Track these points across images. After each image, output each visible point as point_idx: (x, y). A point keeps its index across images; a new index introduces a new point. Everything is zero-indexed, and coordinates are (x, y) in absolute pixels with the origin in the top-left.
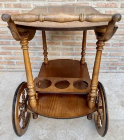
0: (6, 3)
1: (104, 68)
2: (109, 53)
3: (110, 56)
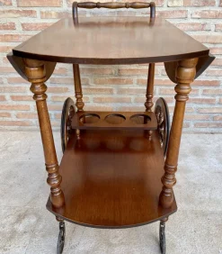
0: (44, 10)
1: (208, 125)
2: (217, 98)
3: (219, 103)
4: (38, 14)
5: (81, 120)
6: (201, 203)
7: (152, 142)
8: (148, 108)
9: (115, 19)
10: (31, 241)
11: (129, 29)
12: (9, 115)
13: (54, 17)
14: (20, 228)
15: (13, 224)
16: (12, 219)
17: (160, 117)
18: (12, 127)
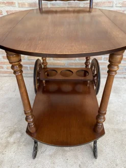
0: (20, 1)
4: (17, 5)
5: (46, 73)
6: (118, 124)
7: (89, 87)
8: (87, 66)
9: (66, 9)
10: (18, 149)
11: (76, 14)
12: (2, 68)
13: (27, 6)
14: (11, 140)
15: (7, 138)
16: (6, 134)
17: (94, 71)
18: (5, 75)
